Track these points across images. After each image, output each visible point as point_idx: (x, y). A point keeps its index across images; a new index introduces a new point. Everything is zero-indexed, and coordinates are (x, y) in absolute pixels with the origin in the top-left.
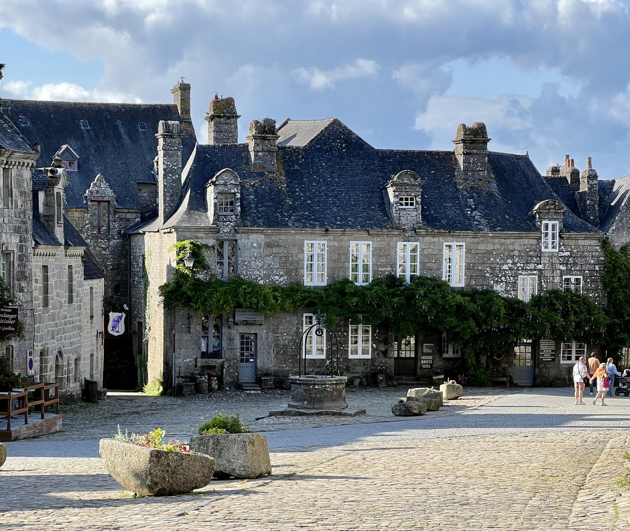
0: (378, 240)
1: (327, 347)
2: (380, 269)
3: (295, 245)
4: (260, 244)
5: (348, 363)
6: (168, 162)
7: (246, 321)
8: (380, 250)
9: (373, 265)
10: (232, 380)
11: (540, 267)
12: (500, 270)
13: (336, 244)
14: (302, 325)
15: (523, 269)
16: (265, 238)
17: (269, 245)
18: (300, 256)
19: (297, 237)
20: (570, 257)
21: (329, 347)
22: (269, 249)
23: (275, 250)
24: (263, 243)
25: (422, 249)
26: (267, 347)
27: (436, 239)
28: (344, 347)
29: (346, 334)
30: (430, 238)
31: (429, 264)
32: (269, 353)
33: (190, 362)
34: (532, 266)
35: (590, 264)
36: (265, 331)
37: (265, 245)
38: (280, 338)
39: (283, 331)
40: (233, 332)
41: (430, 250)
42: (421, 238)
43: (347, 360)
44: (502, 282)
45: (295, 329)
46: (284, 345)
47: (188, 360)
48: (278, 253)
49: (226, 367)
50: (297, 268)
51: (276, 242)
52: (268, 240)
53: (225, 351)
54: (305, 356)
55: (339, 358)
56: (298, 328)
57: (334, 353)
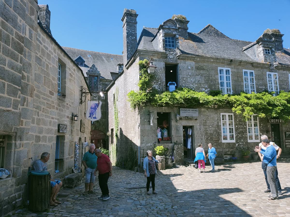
0: (257, 70)
1: (235, 135)
2: (260, 87)
3: (213, 70)
4: (192, 67)
5: (248, 145)
6: (129, 29)
7: (188, 117)
8: (259, 76)
9: (256, 84)
10: (180, 159)
13: (235, 70)
14: (220, 120)
16: (195, 64)
17: (198, 68)
18: (216, 76)
19: (214, 65)
21: (236, 135)
22: (198, 71)
23: (202, 72)
24: (194, 67)
25: (279, 77)
26: (200, 135)
27: (285, 72)
28: (245, 135)
29: (245, 127)
30: (282, 71)
31: (283, 86)
32: (202, 139)
33: (151, 146)
36: (198, 124)
37: (195, 68)
38: (208, 129)
39: (209, 125)
40: (178, 124)
41: (283, 78)
42: (278, 70)
43: (247, 143)
45: (216, 123)
46: (211, 134)
47: (149, 145)
48: (204, 74)
49: (176, 149)
50: (215, 84)
51: (202, 67)
52: (197, 65)
53: (174, 138)
54: (224, 141)
55: (243, 142)
56: (218, 123)
57: (240, 138)
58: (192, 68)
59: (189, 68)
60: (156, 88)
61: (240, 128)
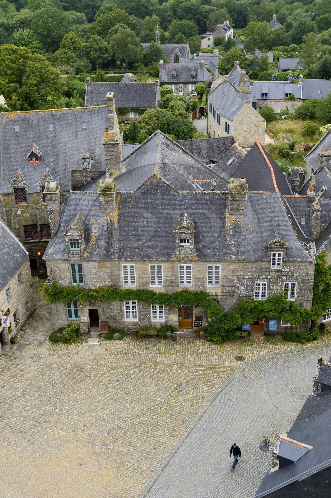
0: (167, 263)
1: (139, 316)
2: (168, 278)
3: (116, 267)
5: (151, 324)
8: (168, 268)
9: (164, 276)
11: (269, 277)
12: (243, 279)
13: (141, 266)
15: (258, 278)
17: (100, 267)
18: (119, 272)
19: (117, 263)
20: (290, 272)
22: (101, 269)
23: (104, 269)
24: (97, 266)
25: (194, 268)
26: (104, 316)
28: (148, 316)
29: (149, 310)
30: (199, 262)
31: (198, 276)
33: (62, 322)
34: (264, 277)
35: (303, 276)
36: (102, 309)
38: (111, 312)
39: (112, 309)
40: (84, 309)
41: (199, 269)
42: (193, 262)
43: (150, 322)
44: (244, 285)
45: (119, 307)
48: (106, 271)
49: (81, 326)
50: (118, 278)
51: (104, 265)
52: (99, 265)
54: (126, 320)
55: (146, 322)
56: (121, 307)
57: (143, 319)
58: (95, 267)
59: (92, 267)
60: (63, 284)
61: (143, 311)
